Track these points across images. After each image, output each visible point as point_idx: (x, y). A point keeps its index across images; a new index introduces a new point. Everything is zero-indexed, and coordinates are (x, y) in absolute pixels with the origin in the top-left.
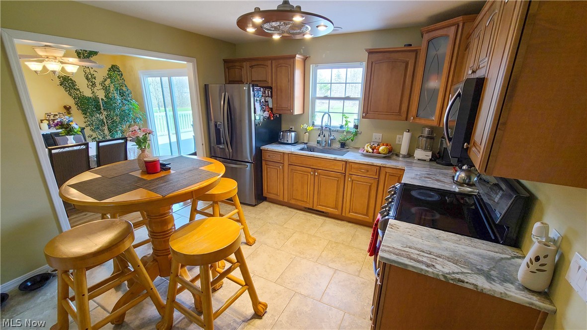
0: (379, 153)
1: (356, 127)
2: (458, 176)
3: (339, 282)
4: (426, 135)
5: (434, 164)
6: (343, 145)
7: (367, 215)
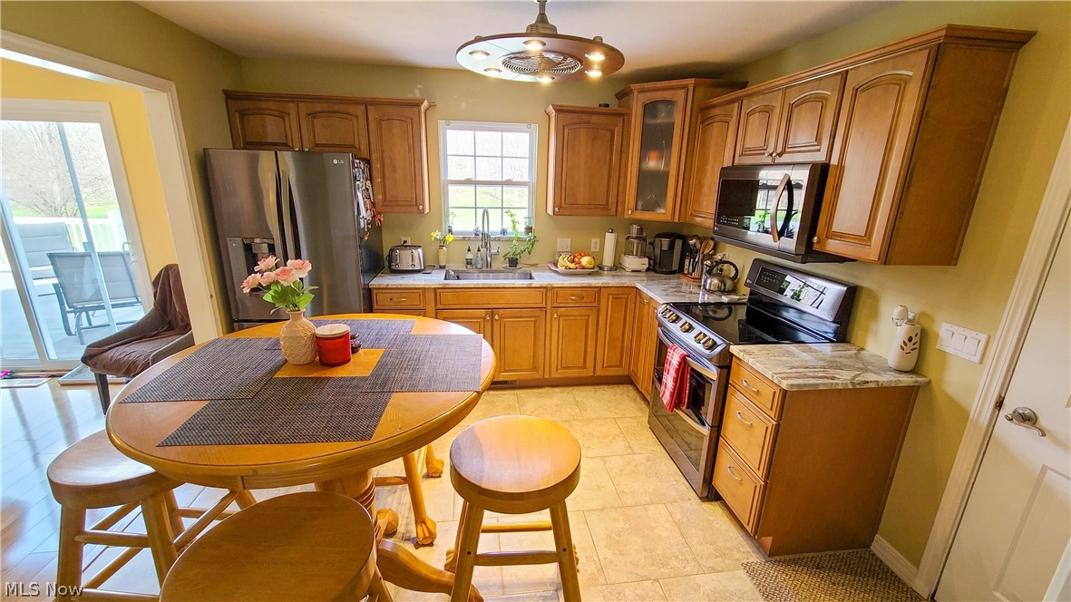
0: (584, 268)
1: (529, 230)
2: (710, 284)
3: (621, 471)
4: (635, 235)
5: (652, 274)
6: (513, 263)
7: (584, 367)
